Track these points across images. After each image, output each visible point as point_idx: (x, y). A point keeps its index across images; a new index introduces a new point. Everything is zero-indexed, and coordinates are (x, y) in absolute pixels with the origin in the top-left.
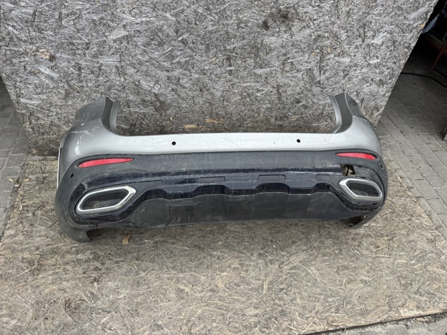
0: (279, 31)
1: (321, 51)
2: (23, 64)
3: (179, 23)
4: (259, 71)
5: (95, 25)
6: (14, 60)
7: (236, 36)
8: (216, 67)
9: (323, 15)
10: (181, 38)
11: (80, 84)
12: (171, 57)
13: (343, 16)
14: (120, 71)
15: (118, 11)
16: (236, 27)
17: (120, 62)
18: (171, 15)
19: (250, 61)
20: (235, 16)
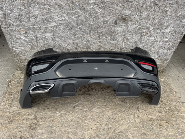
0: (122, 26)
1: (141, 34)
2: (14, 35)
3: (78, 21)
4: (112, 42)
5: (43, 20)
6: (11, 33)
7: (102, 27)
8: (94, 40)
9: (142, 19)
10: (79, 27)
11: (37, 44)
12: (74, 34)
13: (151, 20)
14: (53, 39)
15: (53, 15)
16: (103, 23)
17: (53, 36)
18: (75, 17)
19: (109, 38)
20: (102, 18)
